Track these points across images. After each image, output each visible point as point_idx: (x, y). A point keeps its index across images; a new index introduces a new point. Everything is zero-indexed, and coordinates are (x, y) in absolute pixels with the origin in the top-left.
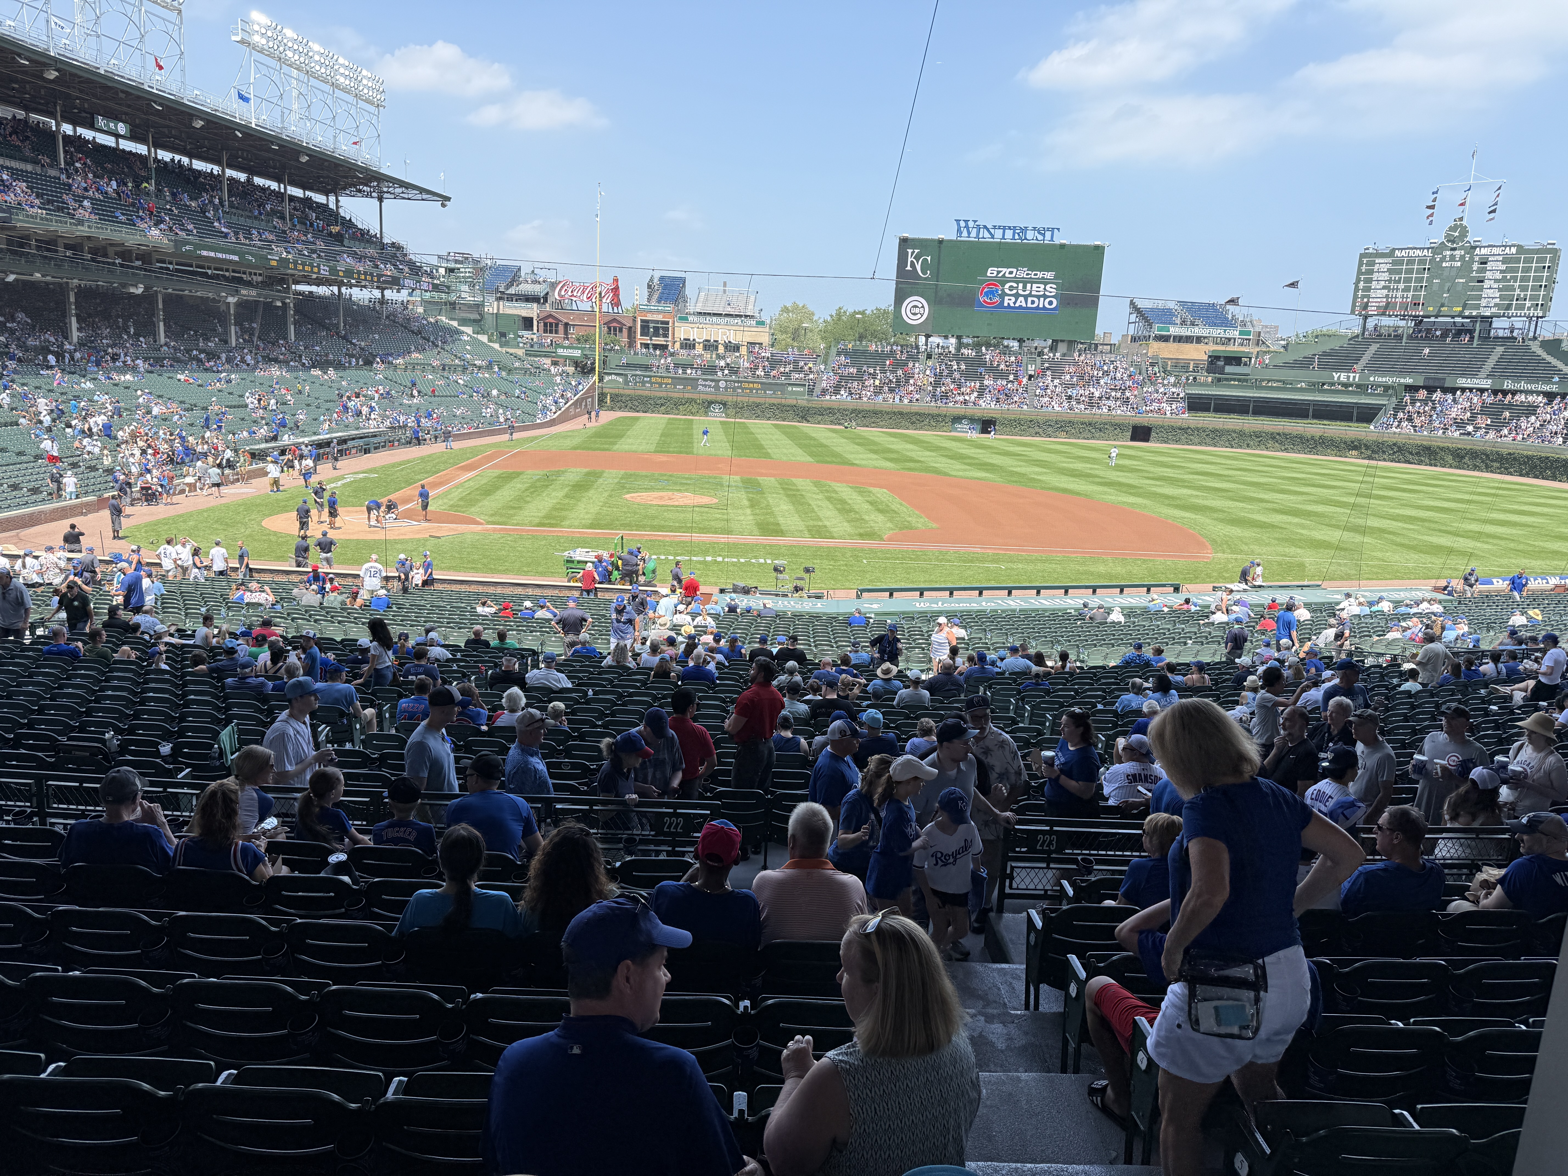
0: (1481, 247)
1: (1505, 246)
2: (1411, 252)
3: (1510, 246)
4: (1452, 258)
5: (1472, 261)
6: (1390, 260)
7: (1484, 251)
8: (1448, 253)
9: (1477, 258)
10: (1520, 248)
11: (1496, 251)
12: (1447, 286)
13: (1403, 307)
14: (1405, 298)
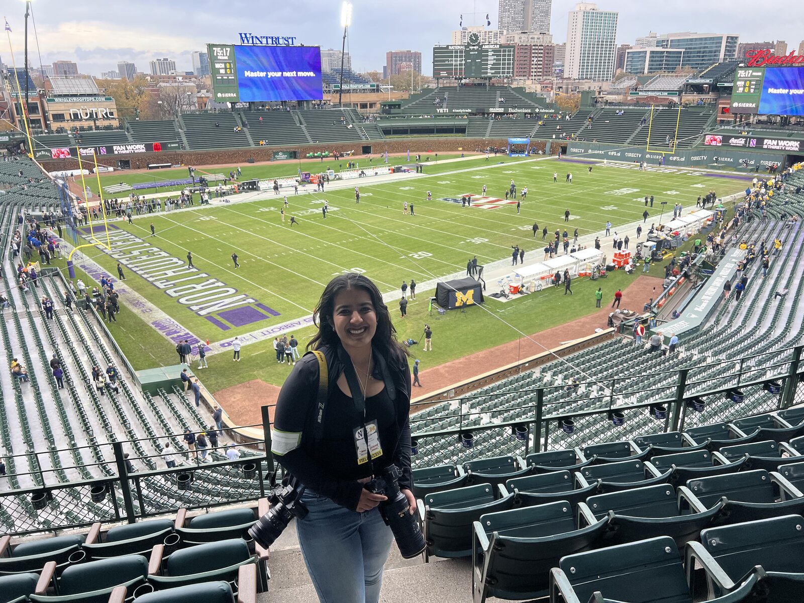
0: (485, 45)
2: (455, 47)
3: (496, 44)
4: (474, 50)
5: (482, 51)
6: (447, 51)
8: (472, 47)
9: (484, 50)
10: (500, 45)
11: (491, 47)
12: (473, 63)
13: (456, 74)
14: (456, 69)
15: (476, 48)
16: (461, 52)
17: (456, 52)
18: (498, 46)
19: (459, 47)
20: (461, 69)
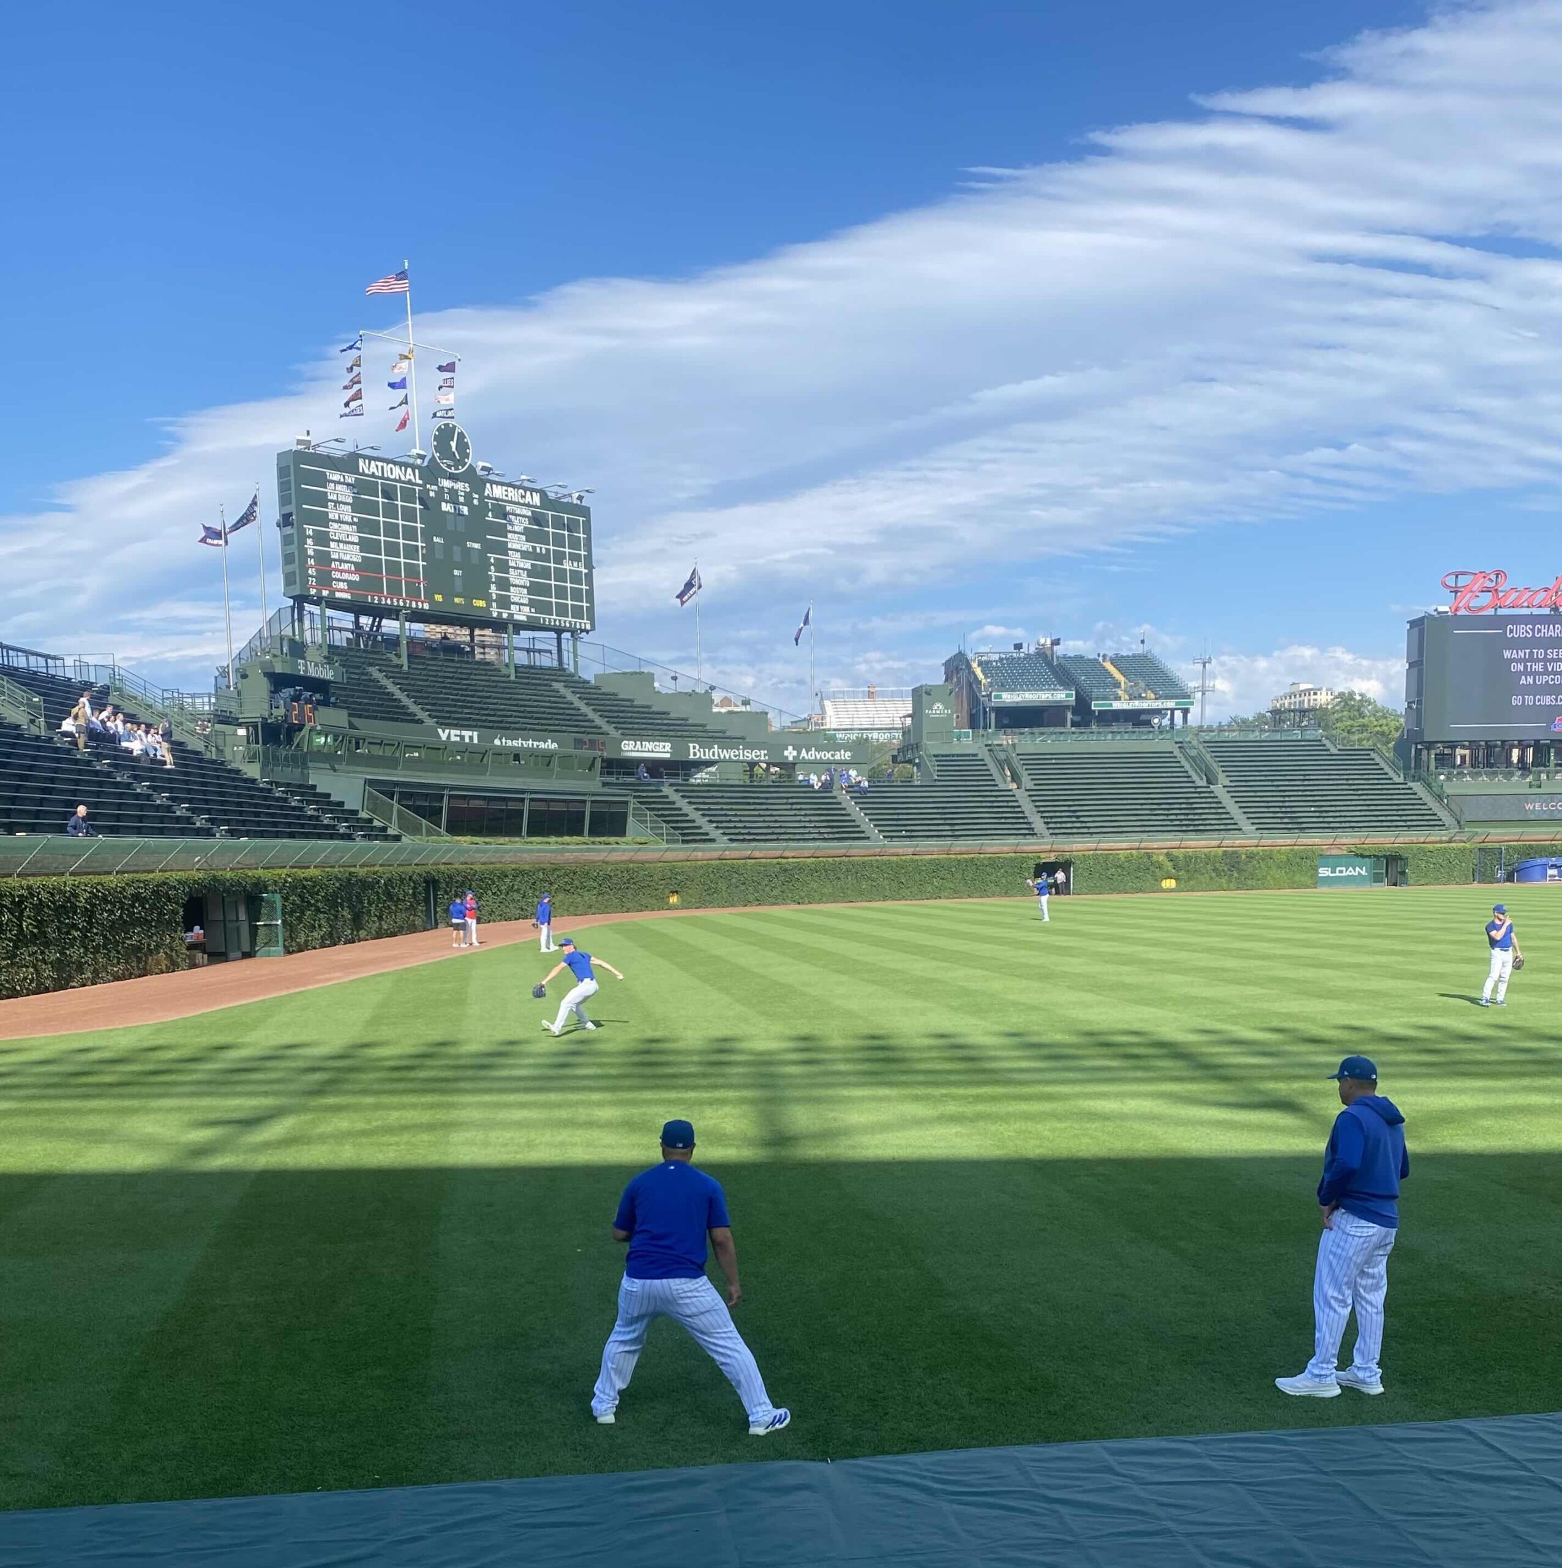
0: (492, 482)
1: (526, 489)
2: (388, 467)
3: (532, 490)
4: (454, 496)
5: (483, 507)
6: (350, 479)
7: (498, 492)
8: (446, 483)
9: (489, 505)
10: (543, 494)
11: (514, 495)
12: (456, 554)
13: (395, 590)
14: (393, 569)
15: (459, 486)
16: (408, 495)
17: (389, 490)
18: (536, 499)
19: (397, 472)
20: (412, 572)
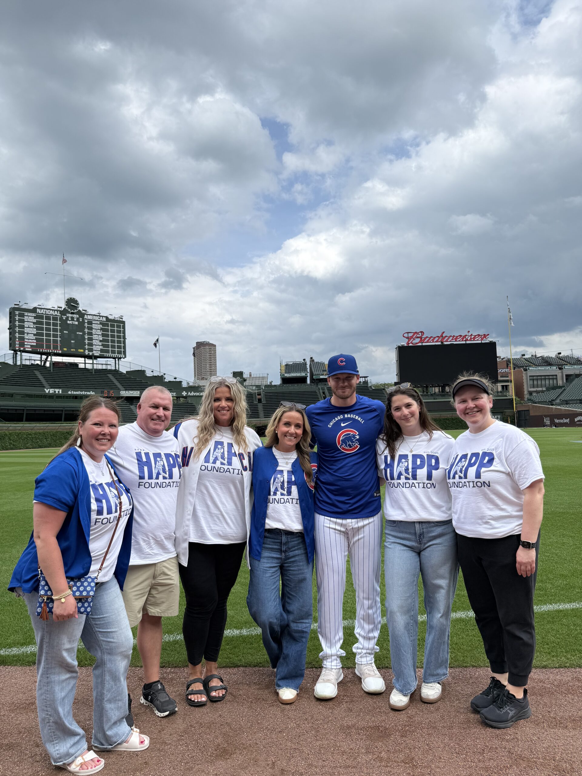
0: (87, 314)
2: (47, 311)
3: (102, 316)
4: (72, 319)
5: (83, 322)
6: (34, 315)
7: (90, 317)
8: (70, 315)
9: (86, 321)
10: (107, 317)
11: (95, 318)
12: (73, 336)
13: (48, 347)
14: (48, 341)
15: (75, 316)
16: (55, 319)
17: (48, 318)
18: (104, 319)
19: (51, 312)
20: (55, 342)
